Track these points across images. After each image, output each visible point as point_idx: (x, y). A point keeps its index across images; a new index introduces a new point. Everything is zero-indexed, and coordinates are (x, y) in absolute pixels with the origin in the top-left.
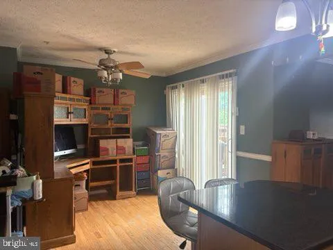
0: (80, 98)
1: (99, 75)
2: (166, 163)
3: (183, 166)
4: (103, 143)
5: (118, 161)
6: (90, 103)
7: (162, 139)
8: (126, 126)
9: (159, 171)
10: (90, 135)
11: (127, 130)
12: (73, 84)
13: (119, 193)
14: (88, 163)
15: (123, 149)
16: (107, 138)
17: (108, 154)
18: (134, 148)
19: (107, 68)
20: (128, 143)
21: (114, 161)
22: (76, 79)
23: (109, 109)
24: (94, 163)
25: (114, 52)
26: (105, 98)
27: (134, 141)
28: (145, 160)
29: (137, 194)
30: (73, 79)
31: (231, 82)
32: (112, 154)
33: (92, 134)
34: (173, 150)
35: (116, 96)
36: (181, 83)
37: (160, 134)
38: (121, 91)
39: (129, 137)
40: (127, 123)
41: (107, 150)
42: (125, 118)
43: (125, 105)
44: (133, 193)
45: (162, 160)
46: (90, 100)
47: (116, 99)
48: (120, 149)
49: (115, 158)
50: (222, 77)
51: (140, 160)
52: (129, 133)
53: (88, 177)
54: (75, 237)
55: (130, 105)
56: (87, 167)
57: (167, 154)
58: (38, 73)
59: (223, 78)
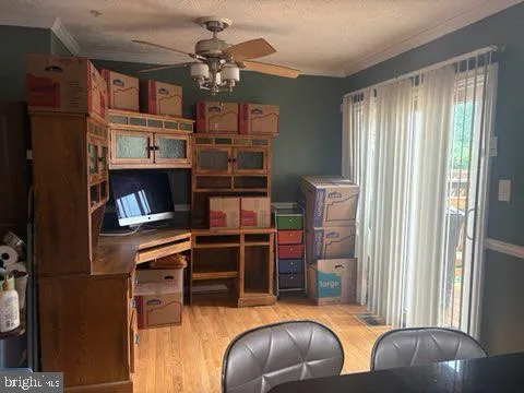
0: (173, 121)
1: (193, 74)
2: (336, 245)
3: (368, 252)
4: (216, 204)
5: (242, 238)
6: (195, 131)
7: (328, 201)
8: (261, 173)
9: (319, 262)
10: (194, 189)
11: (263, 181)
12: (159, 96)
13: (243, 296)
14: (187, 239)
15: (252, 215)
16: (223, 195)
17: (223, 224)
18: (272, 215)
19: (209, 59)
20: (261, 206)
21: (236, 238)
22: (167, 87)
23: (228, 141)
24: (199, 240)
25: (225, 25)
26: (221, 121)
27: (272, 201)
28: (295, 237)
29: (279, 299)
30: (159, 85)
31: (481, 78)
32: (232, 225)
33: (198, 188)
34: (350, 222)
35: (242, 117)
36: (372, 88)
37: (324, 190)
38: (251, 107)
39: (265, 195)
40: (262, 168)
41: (222, 217)
42: (259, 159)
43: (258, 134)
44: (270, 296)
45: (326, 241)
46: (195, 125)
47: (242, 122)
48: (247, 217)
49: (237, 232)
50: (462, 67)
51: (285, 238)
52: (266, 187)
53: (189, 263)
54: (132, 384)
55: (269, 134)
56: (186, 246)
57: (336, 229)
58: (55, 68)
59: (463, 70)
